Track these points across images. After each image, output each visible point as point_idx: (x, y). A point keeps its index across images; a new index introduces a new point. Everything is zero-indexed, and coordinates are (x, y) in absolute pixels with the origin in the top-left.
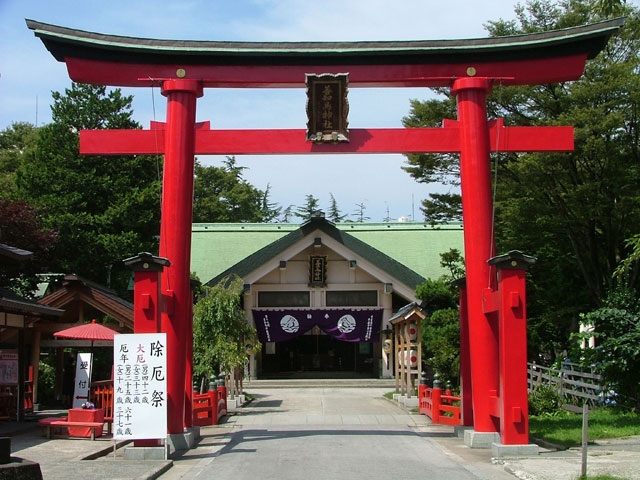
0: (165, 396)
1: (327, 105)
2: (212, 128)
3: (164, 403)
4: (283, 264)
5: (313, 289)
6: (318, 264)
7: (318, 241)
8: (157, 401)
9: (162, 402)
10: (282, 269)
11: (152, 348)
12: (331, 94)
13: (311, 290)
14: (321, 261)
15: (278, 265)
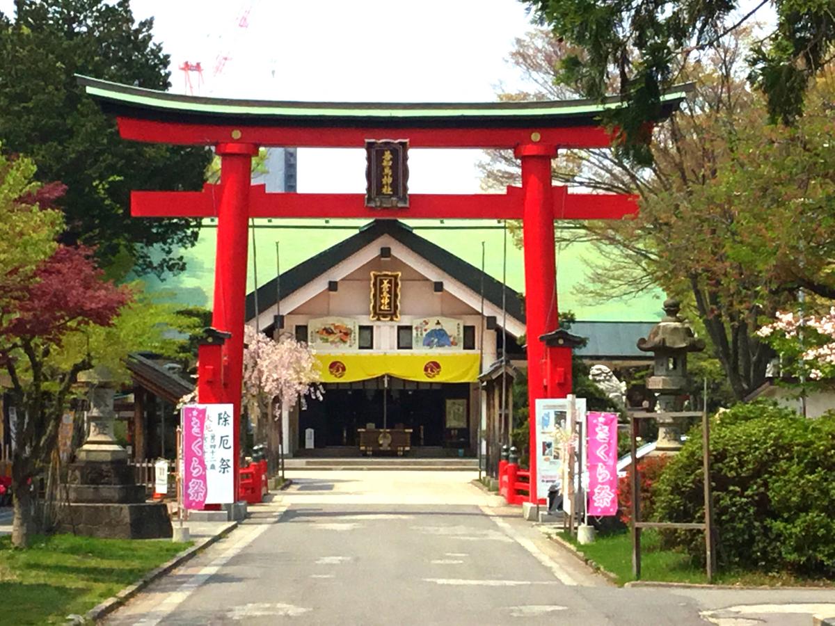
0: (231, 463)
1: (388, 171)
2: (267, 192)
3: (231, 470)
4: (333, 286)
5: (378, 323)
6: (386, 285)
7: (386, 252)
8: (224, 469)
9: (229, 469)
10: (331, 293)
11: (220, 418)
12: (391, 159)
13: (375, 324)
14: (390, 282)
15: (327, 287)
